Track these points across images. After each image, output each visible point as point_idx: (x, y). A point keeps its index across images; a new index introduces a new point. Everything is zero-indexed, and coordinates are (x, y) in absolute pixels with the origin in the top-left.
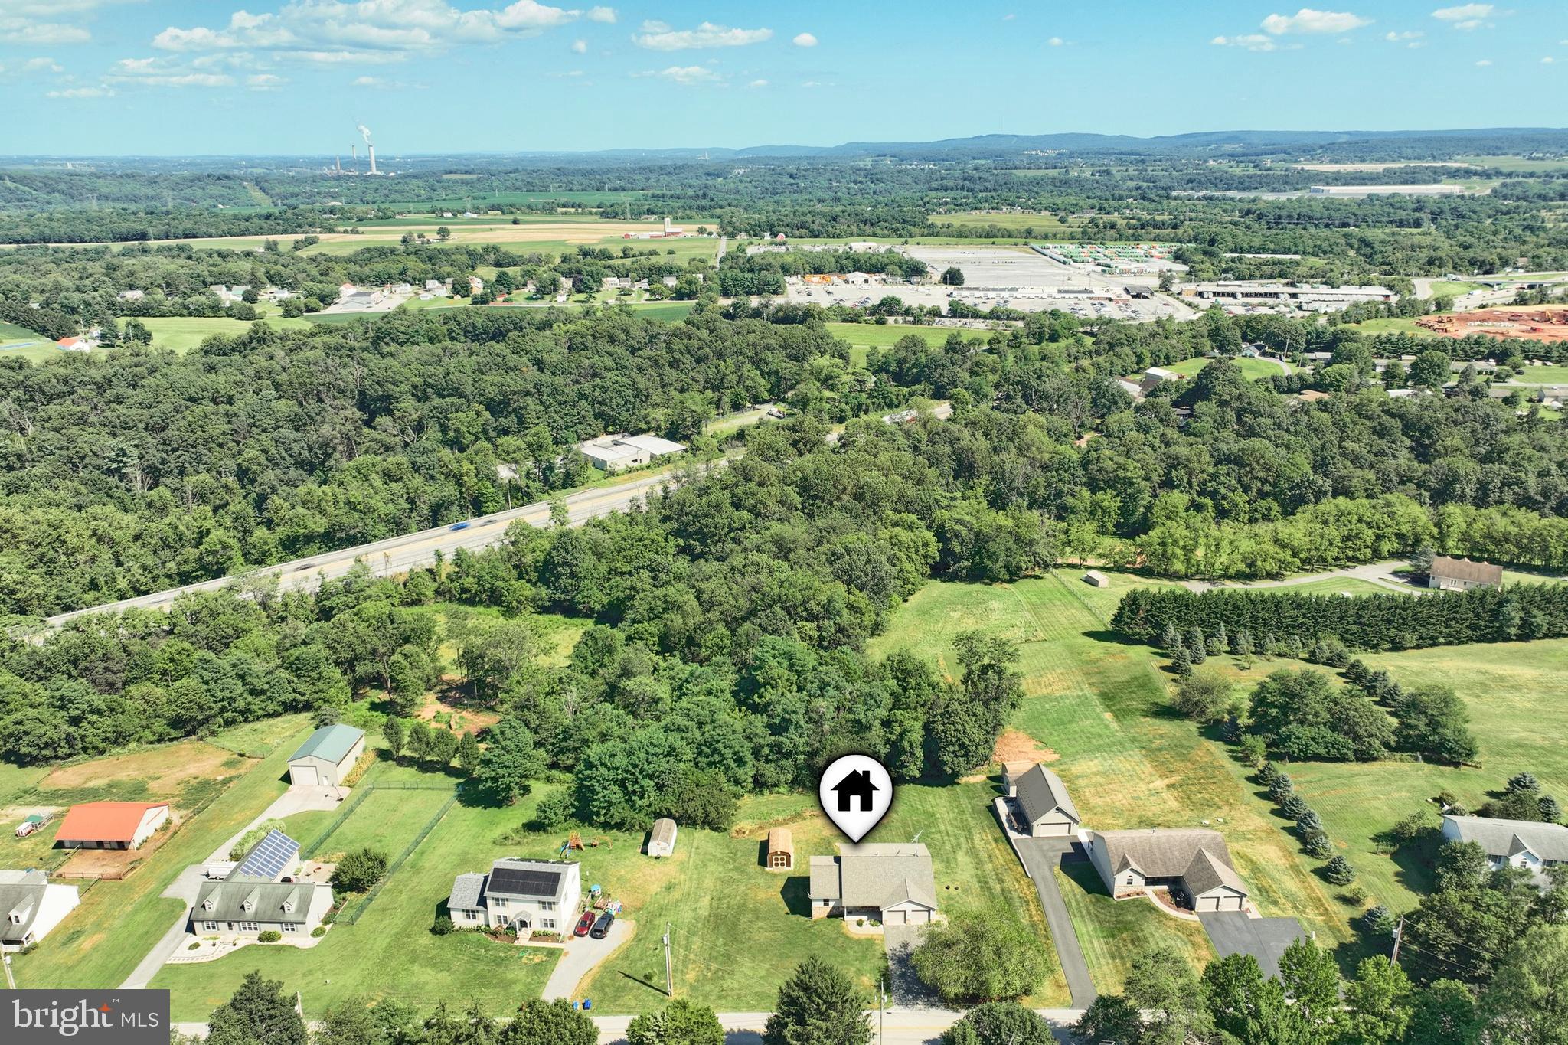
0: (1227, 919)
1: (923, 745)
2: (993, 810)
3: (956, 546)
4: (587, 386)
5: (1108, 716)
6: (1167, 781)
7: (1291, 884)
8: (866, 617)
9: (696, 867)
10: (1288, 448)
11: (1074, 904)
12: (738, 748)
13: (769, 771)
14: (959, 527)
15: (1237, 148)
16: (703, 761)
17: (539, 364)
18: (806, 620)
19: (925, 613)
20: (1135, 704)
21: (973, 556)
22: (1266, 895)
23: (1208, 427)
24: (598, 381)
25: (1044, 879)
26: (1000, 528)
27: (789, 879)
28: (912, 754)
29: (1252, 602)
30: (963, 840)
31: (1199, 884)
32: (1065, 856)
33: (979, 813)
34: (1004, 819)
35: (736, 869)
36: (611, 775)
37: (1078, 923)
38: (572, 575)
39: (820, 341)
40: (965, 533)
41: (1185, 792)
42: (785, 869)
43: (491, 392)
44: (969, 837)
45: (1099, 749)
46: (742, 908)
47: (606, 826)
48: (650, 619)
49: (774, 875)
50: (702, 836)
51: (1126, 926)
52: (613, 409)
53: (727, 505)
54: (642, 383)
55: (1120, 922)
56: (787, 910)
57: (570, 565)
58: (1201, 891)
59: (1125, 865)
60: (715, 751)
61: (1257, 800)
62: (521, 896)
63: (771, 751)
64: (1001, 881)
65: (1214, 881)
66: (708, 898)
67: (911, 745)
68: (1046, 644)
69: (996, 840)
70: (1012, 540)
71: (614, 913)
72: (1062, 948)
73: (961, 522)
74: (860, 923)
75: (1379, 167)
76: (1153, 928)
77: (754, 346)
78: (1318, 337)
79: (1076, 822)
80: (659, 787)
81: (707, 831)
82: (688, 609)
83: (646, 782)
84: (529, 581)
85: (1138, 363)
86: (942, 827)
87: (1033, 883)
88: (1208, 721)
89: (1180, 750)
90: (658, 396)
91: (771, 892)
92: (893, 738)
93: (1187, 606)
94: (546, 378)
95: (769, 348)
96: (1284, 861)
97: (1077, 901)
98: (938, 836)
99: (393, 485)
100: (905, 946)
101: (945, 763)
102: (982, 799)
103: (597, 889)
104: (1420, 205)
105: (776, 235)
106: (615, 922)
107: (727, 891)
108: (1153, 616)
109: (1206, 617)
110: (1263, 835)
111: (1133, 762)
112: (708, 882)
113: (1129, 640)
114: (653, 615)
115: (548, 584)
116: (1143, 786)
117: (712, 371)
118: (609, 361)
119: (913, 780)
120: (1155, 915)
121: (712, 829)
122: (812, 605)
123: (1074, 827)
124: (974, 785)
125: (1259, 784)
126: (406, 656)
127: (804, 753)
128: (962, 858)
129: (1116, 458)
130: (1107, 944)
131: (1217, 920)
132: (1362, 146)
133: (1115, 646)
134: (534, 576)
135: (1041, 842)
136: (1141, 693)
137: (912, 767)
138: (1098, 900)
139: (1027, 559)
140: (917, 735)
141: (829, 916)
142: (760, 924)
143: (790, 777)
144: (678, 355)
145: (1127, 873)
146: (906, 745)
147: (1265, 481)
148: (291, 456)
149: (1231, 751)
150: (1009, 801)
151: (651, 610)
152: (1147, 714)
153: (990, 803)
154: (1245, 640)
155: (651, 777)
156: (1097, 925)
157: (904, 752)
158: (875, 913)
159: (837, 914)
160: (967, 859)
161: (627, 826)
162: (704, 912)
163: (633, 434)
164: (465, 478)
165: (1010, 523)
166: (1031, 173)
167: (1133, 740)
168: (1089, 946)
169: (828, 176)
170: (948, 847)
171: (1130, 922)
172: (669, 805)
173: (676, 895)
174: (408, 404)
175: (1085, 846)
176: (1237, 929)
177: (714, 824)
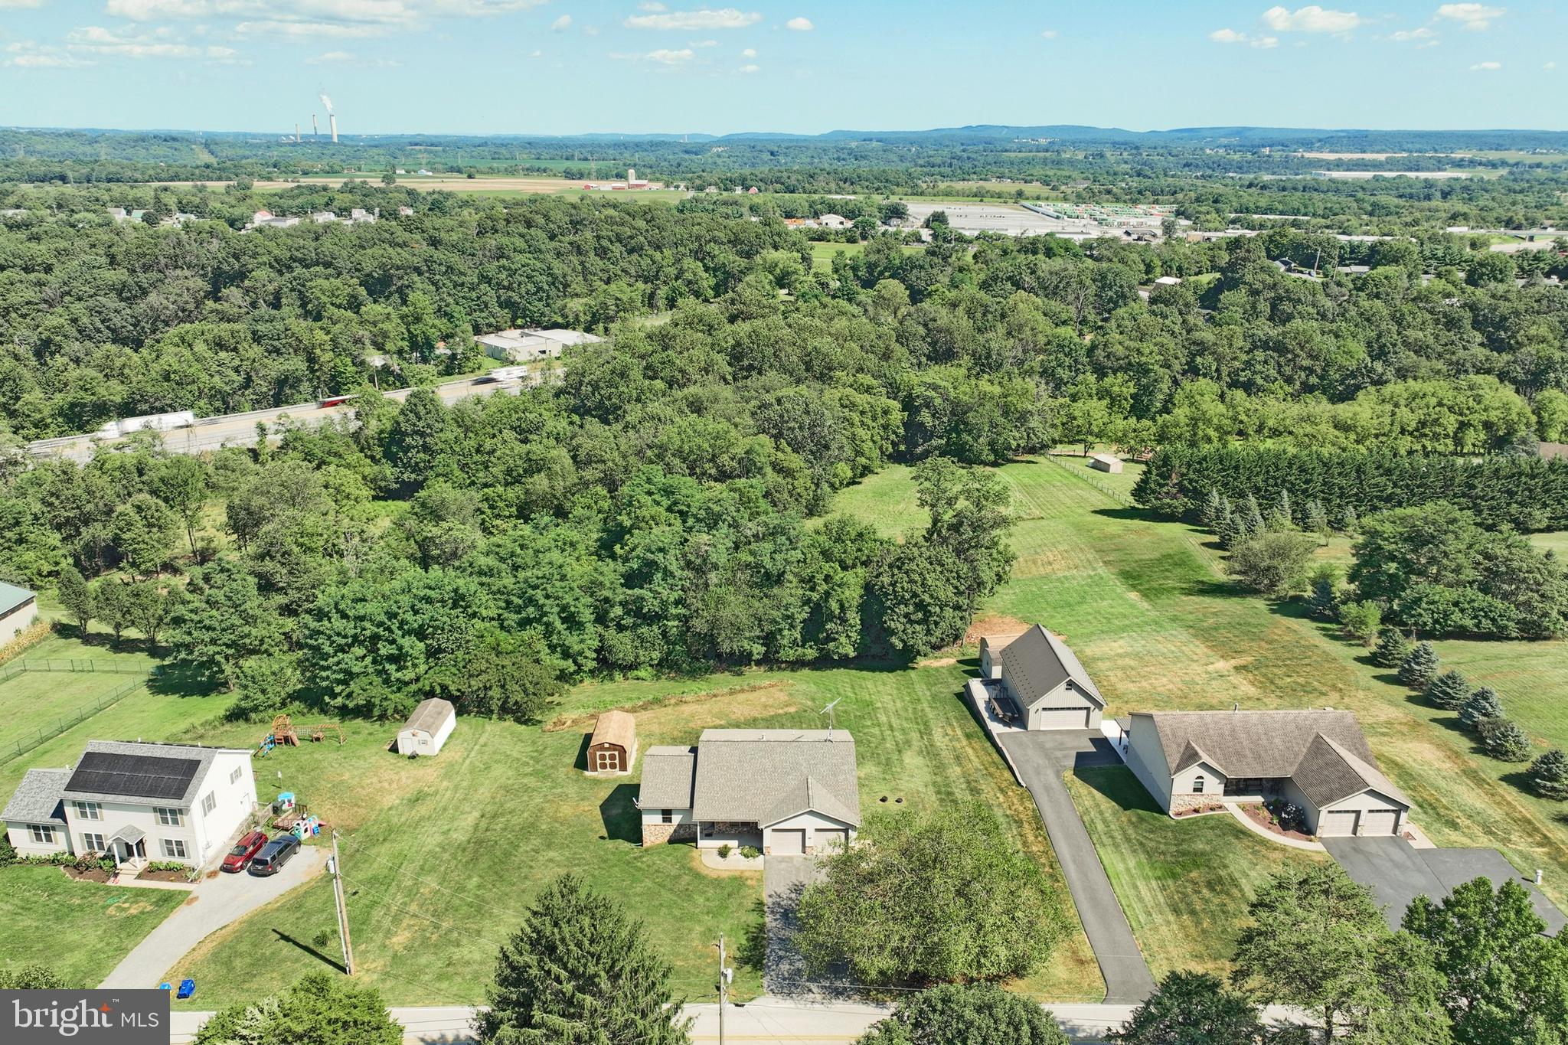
0: (1373, 848)
1: (862, 608)
2: (965, 698)
3: (925, 417)
4: (491, 268)
5: (1133, 596)
6: (1233, 662)
7: (1471, 797)
8: (800, 483)
9: (472, 770)
10: (1337, 336)
11: (1100, 826)
12: (568, 599)
13: (623, 645)
14: (931, 393)
15: (1235, 140)
16: (512, 618)
17: (434, 242)
18: (716, 480)
19: (882, 495)
20: (1171, 583)
21: (949, 432)
22: (1437, 813)
23: (1238, 316)
24: (504, 262)
25: (1048, 789)
26: (984, 397)
27: (620, 786)
28: (844, 621)
29: (1325, 464)
30: (914, 736)
31: (1324, 789)
32: (1081, 757)
33: (943, 702)
34: (981, 706)
35: (535, 773)
36: (350, 628)
37: (1109, 856)
38: (426, 448)
39: (777, 239)
40: (938, 401)
41: (1265, 676)
42: (618, 772)
43: (368, 266)
44: (926, 731)
45: (1124, 629)
46: (528, 829)
47: (344, 712)
48: (507, 484)
49: (596, 782)
50: (498, 732)
51: (1196, 860)
52: (522, 297)
53: (636, 374)
54: (558, 268)
55: (1184, 854)
56: (604, 832)
57: (422, 435)
58: (1330, 799)
59: (1190, 757)
60: (531, 601)
61: (1380, 685)
62: (122, 798)
63: (628, 613)
64: (974, 791)
65: (1352, 783)
66: (476, 814)
67: (842, 607)
68: (1043, 523)
69: (968, 736)
70: (998, 413)
71: (304, 837)
72: (1082, 897)
73: (935, 387)
74: (723, 853)
75: (1382, 157)
76: (1245, 864)
77: (698, 238)
78: (1352, 252)
79: (1099, 706)
80: (433, 653)
81: (509, 723)
82: (557, 468)
83: (407, 642)
84: (372, 458)
85: (1147, 273)
86: (883, 718)
87: (1029, 794)
88: (1278, 598)
89: (1244, 628)
90: (578, 285)
91: (585, 806)
92: (815, 596)
93: (1236, 468)
94: (439, 255)
95: (714, 240)
96: (1448, 765)
97: (1104, 821)
98: (876, 731)
99: (223, 355)
100: (798, 889)
101: (893, 633)
102: (948, 685)
103: (287, 797)
104: (1429, 184)
105: (748, 189)
106: (302, 850)
107: (509, 805)
108: (1191, 481)
109: (1261, 485)
110: (1404, 729)
111: (1175, 642)
112: (484, 793)
113: (1157, 516)
114: (512, 479)
115: (394, 460)
116: (1197, 668)
117: (645, 262)
118: (520, 243)
119: (845, 662)
120: (1246, 841)
121: (518, 721)
122: (725, 458)
123: (1096, 714)
124: (937, 669)
125: (1379, 665)
126: (139, 509)
127: (678, 617)
128: (912, 760)
129: (1127, 343)
130: (1163, 888)
131: (1356, 850)
132: (1361, 140)
133: (1137, 524)
134: (378, 451)
135: (1042, 738)
136: (1179, 571)
137: (843, 639)
138: (1141, 819)
139: (1017, 435)
140: (853, 594)
141: (671, 842)
142: (551, 854)
143: (656, 655)
144: (605, 243)
145: (1194, 771)
146: (834, 606)
147: (1310, 371)
148: (108, 328)
149: (1323, 629)
150: (989, 683)
151: (509, 472)
152: (1189, 592)
153: (960, 689)
154: (1316, 511)
155: (421, 634)
156: (1143, 857)
157: (831, 617)
158: (750, 834)
159: (685, 837)
160: (920, 761)
161: (376, 712)
162: (460, 837)
163: (545, 328)
164: (318, 351)
165: (997, 390)
166: (1020, 155)
167: (1174, 619)
168: (1131, 892)
169: (809, 153)
170: (890, 745)
171: (1203, 854)
172: (448, 681)
173: (423, 810)
174: (262, 274)
175: (1114, 744)
176: (1397, 865)
177: (520, 714)
